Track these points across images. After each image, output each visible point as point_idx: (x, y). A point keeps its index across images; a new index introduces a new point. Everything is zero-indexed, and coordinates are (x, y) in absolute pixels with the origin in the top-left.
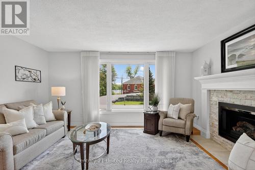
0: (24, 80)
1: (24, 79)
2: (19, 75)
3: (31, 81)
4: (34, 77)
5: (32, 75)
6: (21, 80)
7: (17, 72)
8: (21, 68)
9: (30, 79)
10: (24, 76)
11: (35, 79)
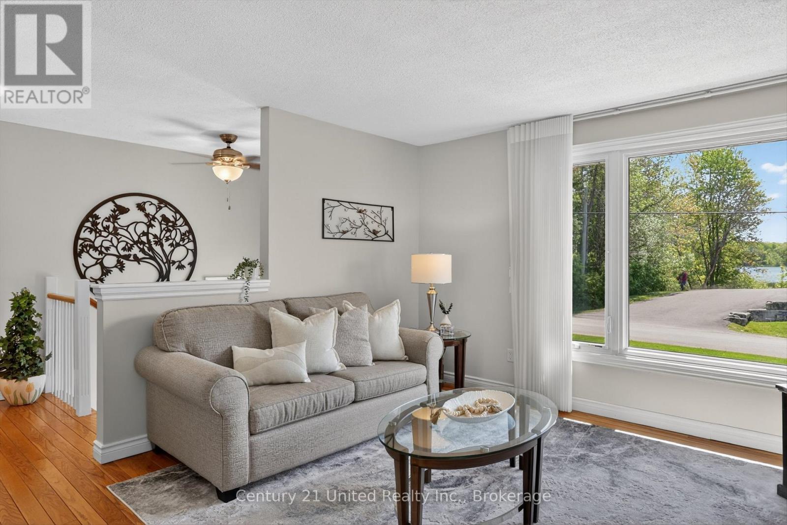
0: (345, 236)
1: (344, 232)
2: (332, 224)
3: (364, 237)
4: (373, 226)
5: (367, 220)
6: (338, 236)
7: (327, 214)
8: (337, 204)
9: (360, 234)
10: (346, 226)
11: (375, 232)
